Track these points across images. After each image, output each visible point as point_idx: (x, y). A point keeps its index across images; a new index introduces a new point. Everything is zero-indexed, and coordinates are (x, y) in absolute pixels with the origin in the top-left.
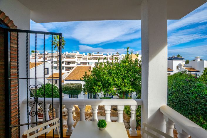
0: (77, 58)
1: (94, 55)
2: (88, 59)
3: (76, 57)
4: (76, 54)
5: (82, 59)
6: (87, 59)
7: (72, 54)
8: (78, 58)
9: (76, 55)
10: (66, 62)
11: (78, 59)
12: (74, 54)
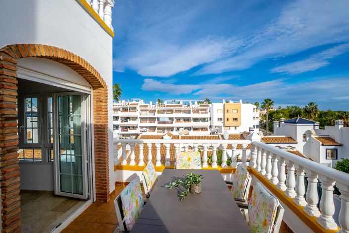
0: (139, 111)
1: (168, 106)
2: (158, 113)
3: (139, 108)
4: (137, 104)
5: (147, 112)
6: (156, 113)
7: (131, 104)
8: (142, 110)
9: (138, 106)
10: (122, 117)
11: (141, 112)
12: (135, 104)
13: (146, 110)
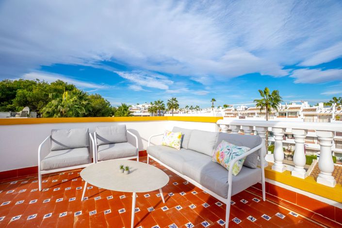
0: (302, 116)
2: (337, 119)
3: (302, 113)
4: (299, 108)
5: (316, 118)
6: (333, 120)
7: (290, 108)
8: (306, 115)
9: (300, 110)
11: (304, 117)
12: (297, 108)
13: (313, 115)
